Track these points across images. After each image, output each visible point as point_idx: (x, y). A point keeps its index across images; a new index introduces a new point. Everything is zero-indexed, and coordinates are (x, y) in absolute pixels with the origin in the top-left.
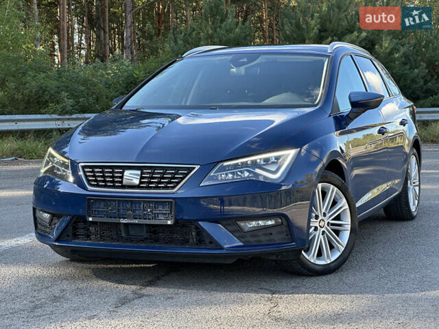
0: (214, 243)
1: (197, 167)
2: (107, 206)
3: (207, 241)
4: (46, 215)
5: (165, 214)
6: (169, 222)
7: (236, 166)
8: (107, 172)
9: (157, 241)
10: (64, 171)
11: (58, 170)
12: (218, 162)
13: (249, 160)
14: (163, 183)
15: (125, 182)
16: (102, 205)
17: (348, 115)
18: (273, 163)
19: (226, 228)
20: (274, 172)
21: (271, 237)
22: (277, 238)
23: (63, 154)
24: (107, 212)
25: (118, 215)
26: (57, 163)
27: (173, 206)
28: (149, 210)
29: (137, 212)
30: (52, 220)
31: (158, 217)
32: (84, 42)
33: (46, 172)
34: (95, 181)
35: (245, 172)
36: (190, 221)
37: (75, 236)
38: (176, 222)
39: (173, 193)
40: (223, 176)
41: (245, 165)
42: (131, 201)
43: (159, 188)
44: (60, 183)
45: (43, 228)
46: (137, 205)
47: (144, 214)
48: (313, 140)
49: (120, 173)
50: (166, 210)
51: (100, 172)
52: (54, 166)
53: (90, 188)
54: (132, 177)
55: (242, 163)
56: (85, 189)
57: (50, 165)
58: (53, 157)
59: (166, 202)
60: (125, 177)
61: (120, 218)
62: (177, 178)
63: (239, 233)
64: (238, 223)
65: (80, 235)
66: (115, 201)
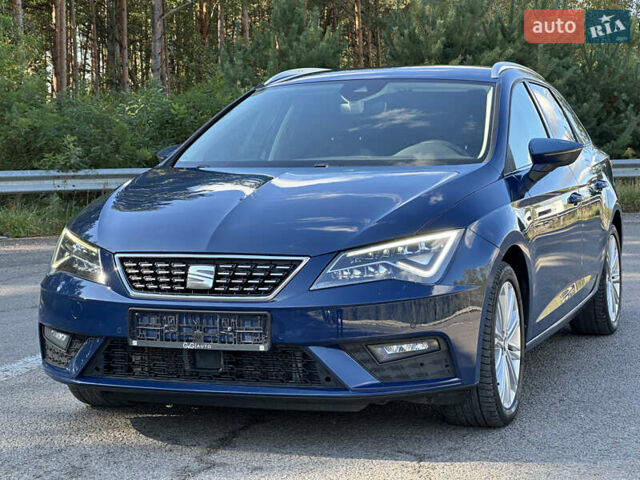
0: (332, 381)
1: (306, 260)
2: (162, 322)
3: (322, 378)
4: (61, 335)
5: (256, 335)
6: (262, 348)
7: (365, 258)
8: (162, 268)
9: (240, 376)
10: (90, 267)
11: (81, 264)
12: (339, 252)
13: (385, 247)
14: (251, 285)
15: (190, 284)
16: (154, 320)
17: (527, 175)
18: (424, 252)
19: (353, 357)
20: (426, 267)
21: (422, 369)
22: (432, 370)
23: (86, 239)
24: (162, 331)
25: (180, 336)
26: (77, 253)
27: (269, 322)
28: (229, 328)
29: (210, 331)
30: (70, 344)
31: (244, 339)
32: (89, 61)
33: (59, 268)
34: (142, 282)
35: (381, 267)
36: (296, 346)
37: (109, 369)
38: (273, 348)
39: (268, 302)
40: (345, 273)
41: (379, 255)
42: (201, 315)
43: (245, 293)
44: (82, 284)
45: (56, 357)
46: (211, 321)
47: (222, 336)
48: (483, 215)
49: (182, 269)
50: (257, 328)
51: (150, 268)
52: (73, 259)
53: (133, 293)
54: (200, 275)
55: (375, 253)
56: (126, 295)
57: (67, 257)
58: (71, 243)
59: (256, 315)
60: (189, 276)
61: (183, 341)
62: (274, 277)
63: (372, 363)
64: (371, 347)
65: (117, 368)
66: (174, 314)
